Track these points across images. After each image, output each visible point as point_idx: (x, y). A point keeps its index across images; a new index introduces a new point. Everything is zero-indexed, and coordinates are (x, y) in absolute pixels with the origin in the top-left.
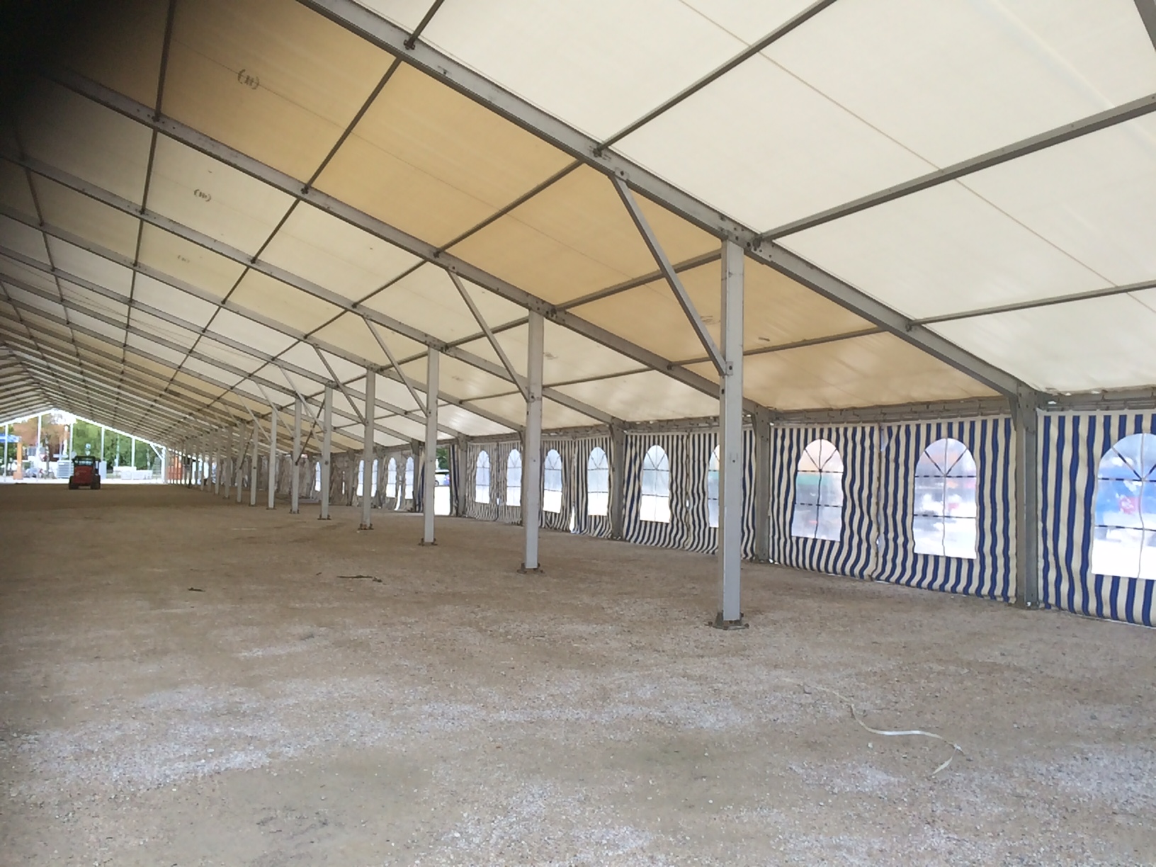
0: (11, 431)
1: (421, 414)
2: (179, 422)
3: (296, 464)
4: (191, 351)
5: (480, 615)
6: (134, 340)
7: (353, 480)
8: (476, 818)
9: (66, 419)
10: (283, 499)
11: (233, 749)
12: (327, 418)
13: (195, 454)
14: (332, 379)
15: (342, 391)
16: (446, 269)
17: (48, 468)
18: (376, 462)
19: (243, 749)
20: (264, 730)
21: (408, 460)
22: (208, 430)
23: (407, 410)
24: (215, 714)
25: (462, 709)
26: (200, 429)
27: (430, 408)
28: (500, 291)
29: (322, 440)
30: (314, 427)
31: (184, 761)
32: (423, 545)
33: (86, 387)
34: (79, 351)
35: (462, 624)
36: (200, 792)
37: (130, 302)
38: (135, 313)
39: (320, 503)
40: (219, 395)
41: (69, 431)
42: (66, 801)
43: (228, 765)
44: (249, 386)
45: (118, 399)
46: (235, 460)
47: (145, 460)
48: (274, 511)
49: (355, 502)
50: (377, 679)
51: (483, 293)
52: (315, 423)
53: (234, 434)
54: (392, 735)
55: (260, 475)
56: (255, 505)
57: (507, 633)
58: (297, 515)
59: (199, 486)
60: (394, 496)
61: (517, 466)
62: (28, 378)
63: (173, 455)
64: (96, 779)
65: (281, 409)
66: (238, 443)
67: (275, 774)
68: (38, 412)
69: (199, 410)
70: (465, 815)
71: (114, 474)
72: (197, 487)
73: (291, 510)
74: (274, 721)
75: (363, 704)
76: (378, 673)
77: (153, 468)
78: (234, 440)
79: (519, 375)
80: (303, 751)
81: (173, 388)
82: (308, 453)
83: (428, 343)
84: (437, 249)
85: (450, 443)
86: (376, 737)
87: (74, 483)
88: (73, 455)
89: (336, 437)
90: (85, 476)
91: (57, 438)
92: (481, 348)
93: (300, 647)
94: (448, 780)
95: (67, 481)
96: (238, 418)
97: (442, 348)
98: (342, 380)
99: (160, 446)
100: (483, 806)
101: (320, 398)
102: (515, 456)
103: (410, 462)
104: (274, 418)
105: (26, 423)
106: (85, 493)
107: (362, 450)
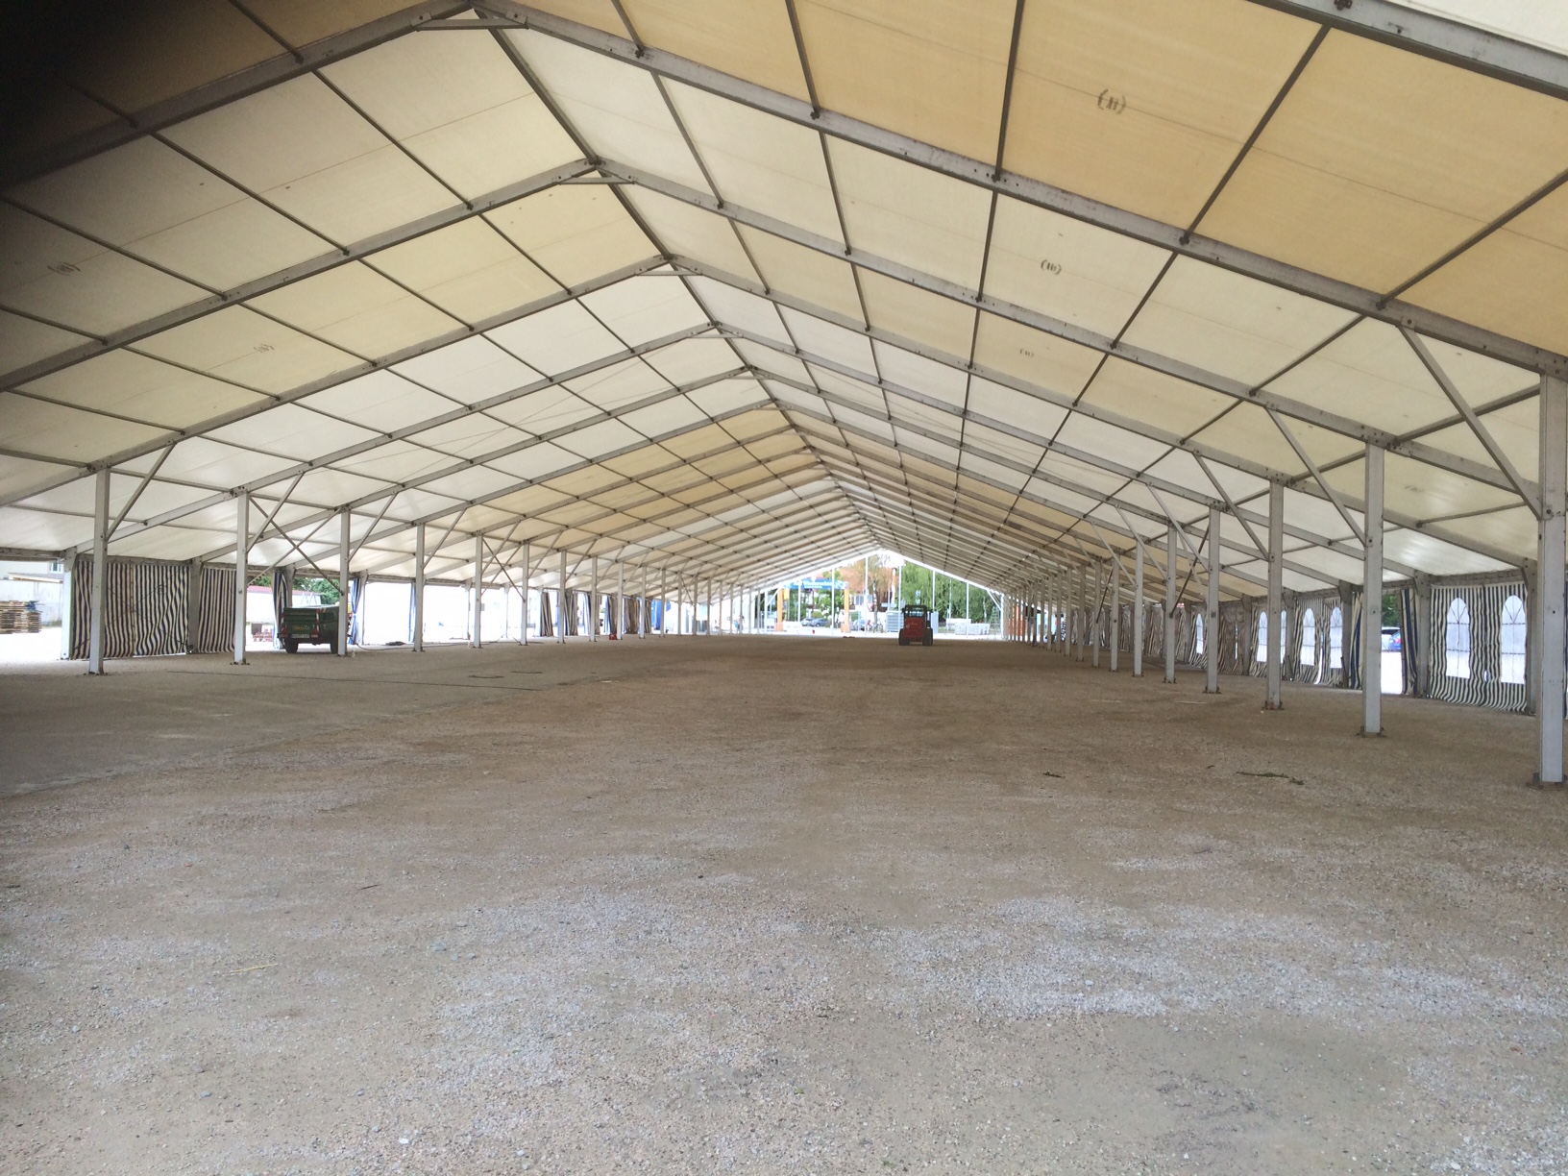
0: (837, 575)
1: (1357, 544)
2: (1020, 562)
3: (1171, 616)
4: (1035, 471)
5: (1465, 847)
6: (970, 461)
7: (1251, 640)
8: (1486, 1147)
9: (894, 560)
10: (1155, 664)
11: (1116, 985)
12: (1214, 553)
13: (1039, 603)
14: (1219, 497)
15: (1235, 515)
16: (1398, 324)
17: (876, 620)
18: (1284, 615)
19: (1130, 989)
20: (1155, 967)
21: (1334, 611)
22: (1056, 572)
23: (1332, 538)
24: (1089, 936)
25: (1449, 983)
26: (1046, 572)
27: (1370, 534)
28: (1487, 349)
29: (1205, 584)
30: (1194, 565)
31: (1057, 990)
32: (1364, 736)
33: (915, 521)
34: (908, 478)
35: (1438, 857)
36: (1080, 1034)
37: (965, 413)
38: (971, 428)
39: (1204, 671)
40: (1068, 527)
41: (897, 575)
42: (926, 1017)
43: (1113, 1006)
44: (1108, 513)
45: (950, 535)
46: (1088, 611)
47: (982, 611)
48: (1143, 679)
49: (1254, 671)
50: (1310, 921)
51: (1459, 354)
52: (1196, 561)
53: (1087, 576)
54: (1340, 1004)
55: (1121, 630)
56: (1117, 670)
57: (1515, 879)
58: (1173, 686)
59: (1046, 644)
60: (1313, 664)
61: (1517, 621)
62: (855, 513)
63: (1012, 605)
64: (957, 995)
65: (1148, 541)
66: (1093, 589)
67: (1176, 1029)
68: (865, 553)
69: (1044, 547)
70: (1467, 1139)
71: (947, 627)
72: (1042, 645)
73: (1165, 679)
74: (1168, 958)
75: (1291, 953)
76: (1311, 913)
77: (991, 620)
78: (1089, 585)
79: (1525, 481)
80: (1210, 1005)
81: (1014, 518)
82: (1185, 601)
83: (1366, 437)
84: (1382, 296)
85: (1402, 585)
86: (1315, 1003)
87: (906, 637)
88: (902, 604)
89: (1226, 580)
90: (916, 629)
91: (885, 584)
92: (1459, 441)
93: (1194, 864)
94: (1433, 1083)
95: (896, 635)
96: (1093, 556)
97: (1389, 444)
98: (1234, 499)
99: (997, 593)
100: (1496, 1131)
101: (1203, 526)
102: (1513, 607)
103: (1337, 615)
104: (1140, 554)
105: (852, 567)
106: (915, 650)
107: (1266, 597)
